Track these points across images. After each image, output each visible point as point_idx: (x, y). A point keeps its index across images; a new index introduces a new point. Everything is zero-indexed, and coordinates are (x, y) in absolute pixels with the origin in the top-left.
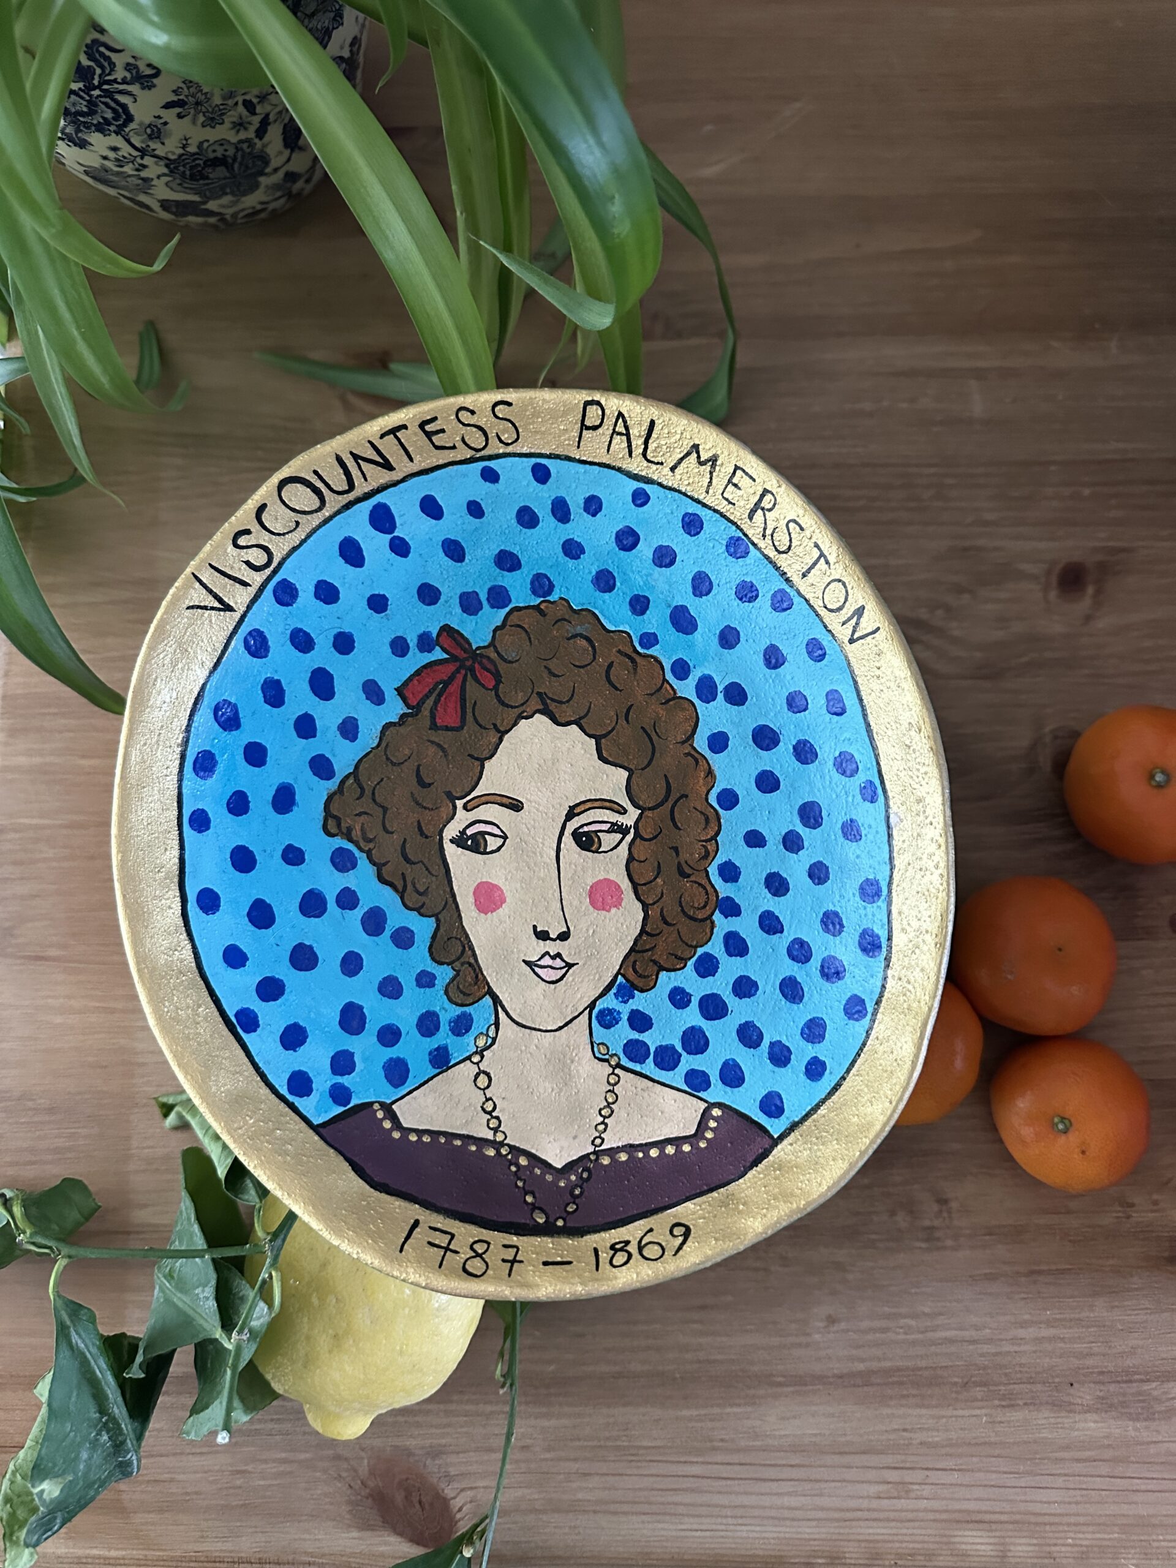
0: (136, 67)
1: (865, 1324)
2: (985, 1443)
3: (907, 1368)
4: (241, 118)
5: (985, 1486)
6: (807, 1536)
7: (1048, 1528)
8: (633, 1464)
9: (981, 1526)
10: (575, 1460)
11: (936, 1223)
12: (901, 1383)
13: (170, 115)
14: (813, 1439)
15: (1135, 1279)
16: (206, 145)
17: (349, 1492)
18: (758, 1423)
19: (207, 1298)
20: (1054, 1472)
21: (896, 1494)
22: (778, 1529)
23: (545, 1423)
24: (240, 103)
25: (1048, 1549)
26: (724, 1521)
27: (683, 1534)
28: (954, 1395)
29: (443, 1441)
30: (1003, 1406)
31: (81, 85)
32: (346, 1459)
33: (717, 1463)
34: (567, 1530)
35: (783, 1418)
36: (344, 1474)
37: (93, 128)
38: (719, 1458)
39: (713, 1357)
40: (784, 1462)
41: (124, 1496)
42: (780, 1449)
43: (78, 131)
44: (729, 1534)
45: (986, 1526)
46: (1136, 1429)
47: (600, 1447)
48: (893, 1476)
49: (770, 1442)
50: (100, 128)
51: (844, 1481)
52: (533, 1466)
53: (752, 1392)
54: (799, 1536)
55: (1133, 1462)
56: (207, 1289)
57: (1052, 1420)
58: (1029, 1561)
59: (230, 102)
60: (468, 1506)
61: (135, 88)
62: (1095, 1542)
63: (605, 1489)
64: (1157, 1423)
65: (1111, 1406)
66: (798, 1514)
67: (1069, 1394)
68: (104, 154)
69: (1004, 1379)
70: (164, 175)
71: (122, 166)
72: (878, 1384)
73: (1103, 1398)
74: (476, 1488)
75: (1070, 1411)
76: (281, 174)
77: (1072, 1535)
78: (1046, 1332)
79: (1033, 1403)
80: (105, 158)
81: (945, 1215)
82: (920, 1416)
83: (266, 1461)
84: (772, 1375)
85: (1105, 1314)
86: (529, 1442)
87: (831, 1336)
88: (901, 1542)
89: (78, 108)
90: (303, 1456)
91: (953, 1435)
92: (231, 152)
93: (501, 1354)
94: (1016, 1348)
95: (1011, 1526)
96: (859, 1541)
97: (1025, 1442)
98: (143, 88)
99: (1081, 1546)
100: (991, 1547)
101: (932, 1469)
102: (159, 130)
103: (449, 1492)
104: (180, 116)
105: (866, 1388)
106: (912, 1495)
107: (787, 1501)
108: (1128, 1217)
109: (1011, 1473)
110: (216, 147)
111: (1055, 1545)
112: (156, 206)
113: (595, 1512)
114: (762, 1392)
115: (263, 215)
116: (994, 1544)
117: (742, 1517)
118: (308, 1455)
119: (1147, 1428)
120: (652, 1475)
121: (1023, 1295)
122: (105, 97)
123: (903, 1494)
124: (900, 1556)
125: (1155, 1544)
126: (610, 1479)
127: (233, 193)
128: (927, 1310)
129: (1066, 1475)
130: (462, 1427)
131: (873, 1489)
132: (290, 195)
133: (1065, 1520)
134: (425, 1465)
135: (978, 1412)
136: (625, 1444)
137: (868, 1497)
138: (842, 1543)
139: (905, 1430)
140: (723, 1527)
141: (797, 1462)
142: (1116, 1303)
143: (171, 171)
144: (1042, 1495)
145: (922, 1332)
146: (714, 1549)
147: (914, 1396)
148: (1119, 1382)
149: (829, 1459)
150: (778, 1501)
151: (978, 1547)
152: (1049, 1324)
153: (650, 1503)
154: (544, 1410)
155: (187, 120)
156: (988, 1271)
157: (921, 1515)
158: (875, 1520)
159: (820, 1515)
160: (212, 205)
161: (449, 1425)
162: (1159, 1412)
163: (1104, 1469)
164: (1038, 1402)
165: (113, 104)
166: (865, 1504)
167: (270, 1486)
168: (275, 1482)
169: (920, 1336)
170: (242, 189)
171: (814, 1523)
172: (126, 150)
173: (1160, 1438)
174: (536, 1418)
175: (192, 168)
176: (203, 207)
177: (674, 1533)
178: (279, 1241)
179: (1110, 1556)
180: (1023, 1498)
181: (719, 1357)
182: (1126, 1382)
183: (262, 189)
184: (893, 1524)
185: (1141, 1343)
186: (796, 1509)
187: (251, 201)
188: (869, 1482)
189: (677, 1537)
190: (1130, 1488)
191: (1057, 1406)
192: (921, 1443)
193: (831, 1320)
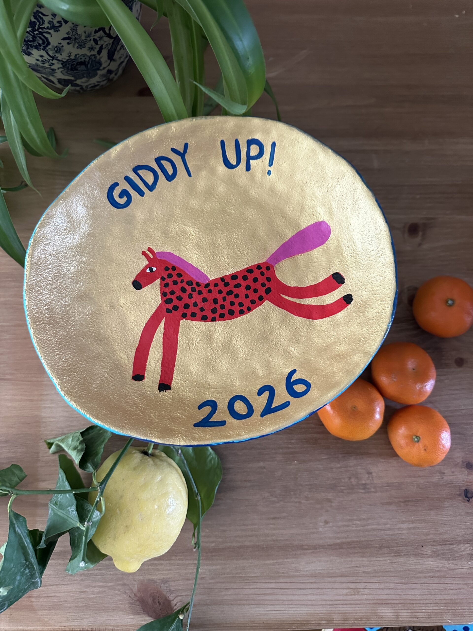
0: (53, 22)
1: (340, 524)
2: (389, 571)
3: (357, 541)
4: (92, 45)
5: (390, 589)
6: (318, 612)
7: (415, 605)
8: (247, 584)
9: (388, 605)
10: (223, 583)
11: (368, 482)
12: (355, 548)
13: (64, 43)
14: (320, 571)
15: (446, 503)
16: (78, 56)
17: (129, 599)
18: (298, 565)
19: (73, 511)
20: (416, 582)
21: (353, 594)
22: (306, 609)
23: (210, 568)
24: (92, 40)
25: (415, 614)
26: (284, 606)
27: (267, 612)
28: (376, 552)
29: (169, 576)
30: (396, 556)
31: (30, 29)
32: (128, 585)
33: (281, 583)
34: (220, 613)
35: (307, 563)
36: (127, 591)
37: (34, 47)
38: (282, 580)
39: (279, 539)
40: (308, 581)
41: (34, 603)
42: (306, 576)
43: (28, 48)
44: (286, 612)
45: (390, 605)
46: (449, 564)
47: (233, 577)
48: (352, 586)
49: (303, 573)
50: (37, 48)
51: (333, 588)
52: (206, 586)
53: (294, 553)
54: (315, 612)
55: (447, 577)
56: (72, 507)
57: (415, 561)
58: (408, 619)
59: (88, 39)
60: (179, 603)
61: (51, 31)
62: (433, 611)
63: (235, 594)
64: (456, 561)
65: (438, 555)
66: (314, 603)
67: (422, 550)
68: (37, 58)
69: (395, 545)
70: (61, 68)
71: (44, 64)
72: (346, 548)
73: (435, 552)
74: (182, 596)
75: (422, 557)
76: (106, 70)
77: (425, 608)
78: (412, 525)
79: (407, 555)
80: (38, 60)
81: (371, 478)
82: (363, 561)
83: (94, 587)
84: (303, 545)
85: (435, 517)
86: (204, 576)
87: (326, 529)
88: (356, 613)
89: (29, 39)
90: (110, 584)
91: (376, 568)
92: (87, 60)
93: (194, 535)
94: (400, 532)
95: (400, 605)
96: (339, 613)
97: (405, 571)
98: (55, 31)
99: (428, 612)
100: (391, 614)
101: (368, 583)
102: (60, 49)
103: (171, 598)
104: (68, 43)
105: (340, 550)
106: (360, 593)
107: (310, 597)
108: (442, 478)
109: (399, 583)
110: (82, 57)
111: (418, 612)
112: (56, 81)
113: (231, 604)
114: (299, 552)
115: (97, 88)
116: (394, 613)
117: (291, 605)
118: (112, 584)
119: (453, 563)
120: (255, 588)
121: (402, 511)
122: (40, 34)
123: (356, 593)
124: (356, 619)
125: (457, 611)
126: (237, 590)
127: (87, 77)
128: (364, 517)
129: (421, 583)
130: (176, 570)
131: (345, 591)
132: (109, 80)
133: (421, 602)
134: (161, 587)
135: (386, 559)
136: (243, 575)
137: (343, 595)
138: (332, 615)
139: (357, 567)
140: (284, 609)
141: (314, 581)
142: (439, 513)
143: (63, 66)
144: (411, 592)
145: (362, 527)
146: (280, 618)
147: (360, 552)
148: (441, 545)
149: (327, 580)
150: (306, 598)
151: (387, 614)
152: (413, 522)
153: (254, 600)
154: (210, 562)
155: (71, 45)
156: (388, 501)
157: (364, 602)
158: (346, 604)
159: (324, 603)
160: (78, 82)
161: (171, 570)
162: (457, 557)
163: (437, 581)
164: (409, 554)
165: (43, 38)
166: (341, 598)
167: (96, 597)
168: (98, 596)
169: (362, 528)
170: (91, 75)
171: (321, 606)
172: (46, 57)
173: (458, 567)
174: (207, 566)
175: (72, 65)
176: (75, 82)
177: (264, 612)
178: (103, 485)
179: (439, 616)
180: (405, 593)
181: (281, 538)
182: (444, 545)
183: (98, 76)
184: (352, 606)
185: (449, 529)
186: (314, 600)
187: (94, 81)
188: (343, 589)
189: (265, 614)
190: (447, 588)
191: (417, 555)
192: (363, 572)
193: (326, 522)
